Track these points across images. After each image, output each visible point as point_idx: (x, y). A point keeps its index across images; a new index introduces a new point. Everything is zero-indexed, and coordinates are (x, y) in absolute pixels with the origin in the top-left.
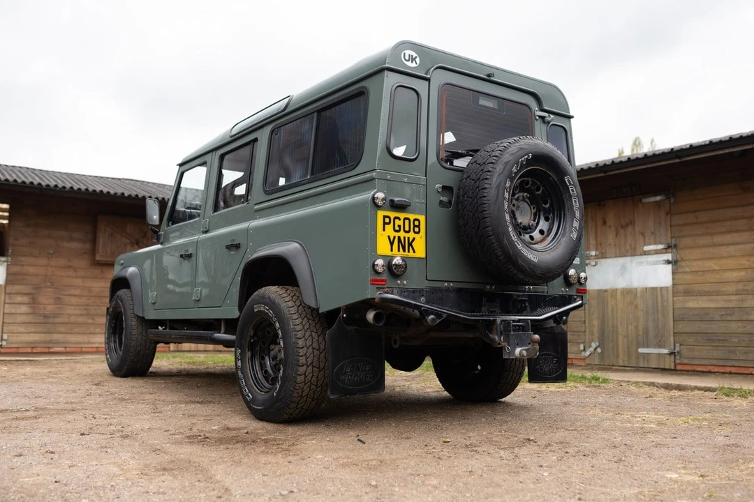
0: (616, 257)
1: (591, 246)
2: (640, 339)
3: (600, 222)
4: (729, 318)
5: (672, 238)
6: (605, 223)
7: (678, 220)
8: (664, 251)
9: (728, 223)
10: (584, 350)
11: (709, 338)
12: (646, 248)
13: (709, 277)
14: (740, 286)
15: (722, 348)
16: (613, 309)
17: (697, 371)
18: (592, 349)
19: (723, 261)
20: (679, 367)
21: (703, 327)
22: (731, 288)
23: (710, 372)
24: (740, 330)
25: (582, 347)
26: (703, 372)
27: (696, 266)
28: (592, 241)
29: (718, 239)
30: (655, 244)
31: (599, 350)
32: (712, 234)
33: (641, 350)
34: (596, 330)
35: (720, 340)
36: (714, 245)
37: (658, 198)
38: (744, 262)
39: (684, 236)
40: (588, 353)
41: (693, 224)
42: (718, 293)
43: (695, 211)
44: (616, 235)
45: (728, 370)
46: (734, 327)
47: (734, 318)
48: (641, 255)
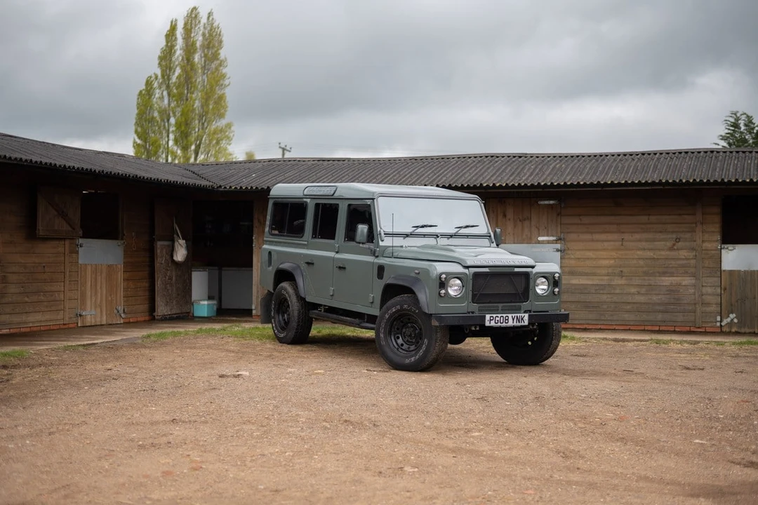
0: (514, 243)
3: (500, 217)
4: (601, 292)
5: (561, 233)
6: (505, 216)
7: (566, 220)
8: (555, 242)
9: (605, 226)
11: (587, 306)
12: (540, 239)
13: (588, 263)
14: (610, 270)
15: (595, 312)
17: (575, 328)
19: (599, 253)
21: (583, 298)
22: (604, 271)
24: (608, 300)
27: (578, 254)
29: (596, 236)
30: (548, 236)
32: (592, 233)
35: (594, 307)
36: (593, 240)
37: (552, 202)
38: (614, 254)
39: (570, 233)
41: (578, 224)
42: (594, 274)
43: (580, 215)
44: (515, 227)
45: (599, 327)
46: (604, 298)
47: (605, 292)
48: (535, 243)
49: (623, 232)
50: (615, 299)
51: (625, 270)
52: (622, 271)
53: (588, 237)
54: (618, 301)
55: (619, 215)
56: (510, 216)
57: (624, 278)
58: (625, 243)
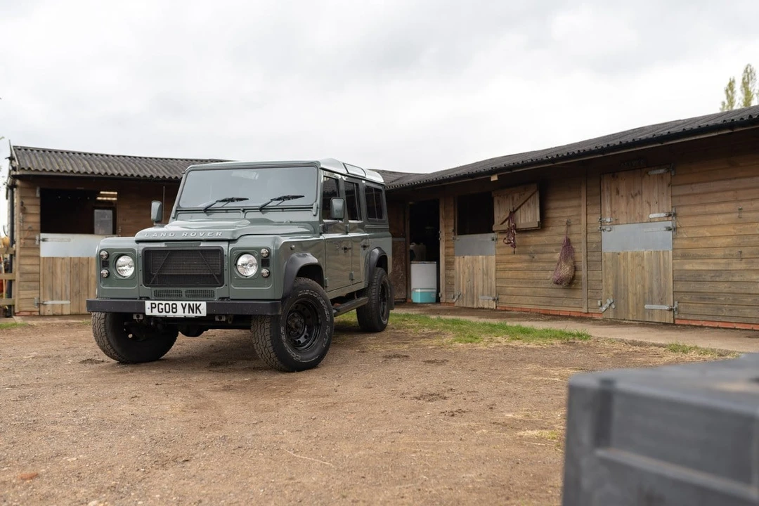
0: (627, 223)
1: (607, 214)
2: (646, 296)
3: (614, 193)
4: (717, 279)
5: (672, 207)
6: (618, 192)
7: (678, 191)
8: (666, 219)
9: (718, 194)
10: (601, 306)
11: (702, 297)
12: (652, 216)
13: (702, 243)
14: (727, 252)
15: (711, 306)
16: (624, 270)
17: (691, 326)
18: (607, 305)
19: (714, 229)
20: (677, 322)
21: (697, 287)
22: (720, 253)
23: (701, 327)
24: (726, 290)
25: (599, 304)
26: (696, 326)
27: (692, 232)
28: (608, 209)
29: (710, 209)
30: (659, 212)
31: (613, 306)
32: (705, 204)
33: (647, 307)
34: (611, 288)
35: (709, 298)
36: (706, 214)
37: (661, 171)
38: (731, 230)
39: (682, 206)
40: (604, 309)
41: (689, 195)
42: (709, 257)
43: (692, 184)
44: (627, 204)
45: (716, 324)
46: (722, 287)
47: (722, 279)
48: (647, 222)
49: (741, 201)
50: (734, 289)
51: (745, 250)
52: (741, 252)
53: (699, 209)
54: (736, 291)
55: (735, 178)
56: (622, 192)
57: (744, 260)
58: (744, 215)
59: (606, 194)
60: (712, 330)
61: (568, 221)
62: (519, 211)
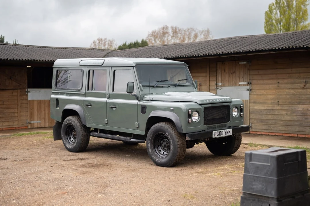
0: (229, 86)
3: (223, 71)
4: (269, 114)
5: (249, 80)
6: (225, 71)
7: (252, 72)
8: (247, 85)
9: (269, 75)
11: (262, 121)
12: (240, 83)
13: (262, 97)
14: (273, 101)
15: (266, 125)
17: (257, 134)
19: (267, 91)
20: (251, 133)
21: (260, 117)
22: (270, 102)
23: (262, 135)
24: (272, 118)
26: (259, 134)
27: (258, 92)
28: (220, 79)
29: (266, 82)
30: (243, 82)
32: (263, 79)
35: (265, 122)
36: (264, 84)
37: (245, 63)
38: (274, 92)
39: (254, 80)
41: (257, 75)
42: (265, 103)
43: (258, 70)
44: (229, 77)
45: (268, 134)
46: (270, 117)
47: (270, 113)
48: (238, 86)
49: (279, 79)
50: (275, 118)
51: (280, 101)
52: (278, 102)
53: (262, 82)
54: (277, 119)
55: (277, 69)
56: (227, 71)
57: (279, 105)
58: (280, 85)
59: (219, 71)
60: (266, 136)
61: (200, 84)
62: (175, 77)
